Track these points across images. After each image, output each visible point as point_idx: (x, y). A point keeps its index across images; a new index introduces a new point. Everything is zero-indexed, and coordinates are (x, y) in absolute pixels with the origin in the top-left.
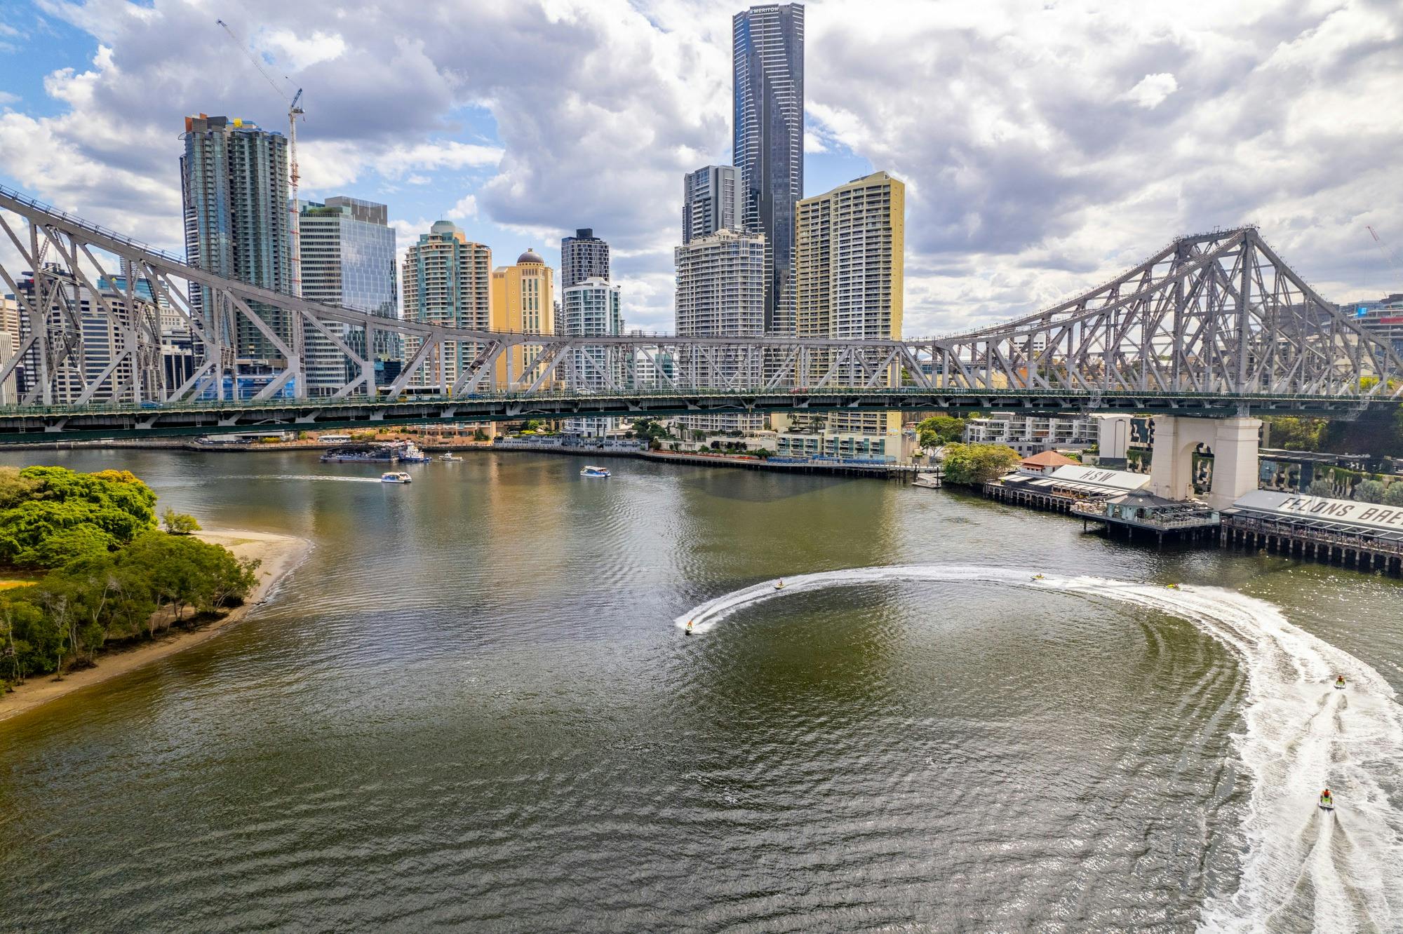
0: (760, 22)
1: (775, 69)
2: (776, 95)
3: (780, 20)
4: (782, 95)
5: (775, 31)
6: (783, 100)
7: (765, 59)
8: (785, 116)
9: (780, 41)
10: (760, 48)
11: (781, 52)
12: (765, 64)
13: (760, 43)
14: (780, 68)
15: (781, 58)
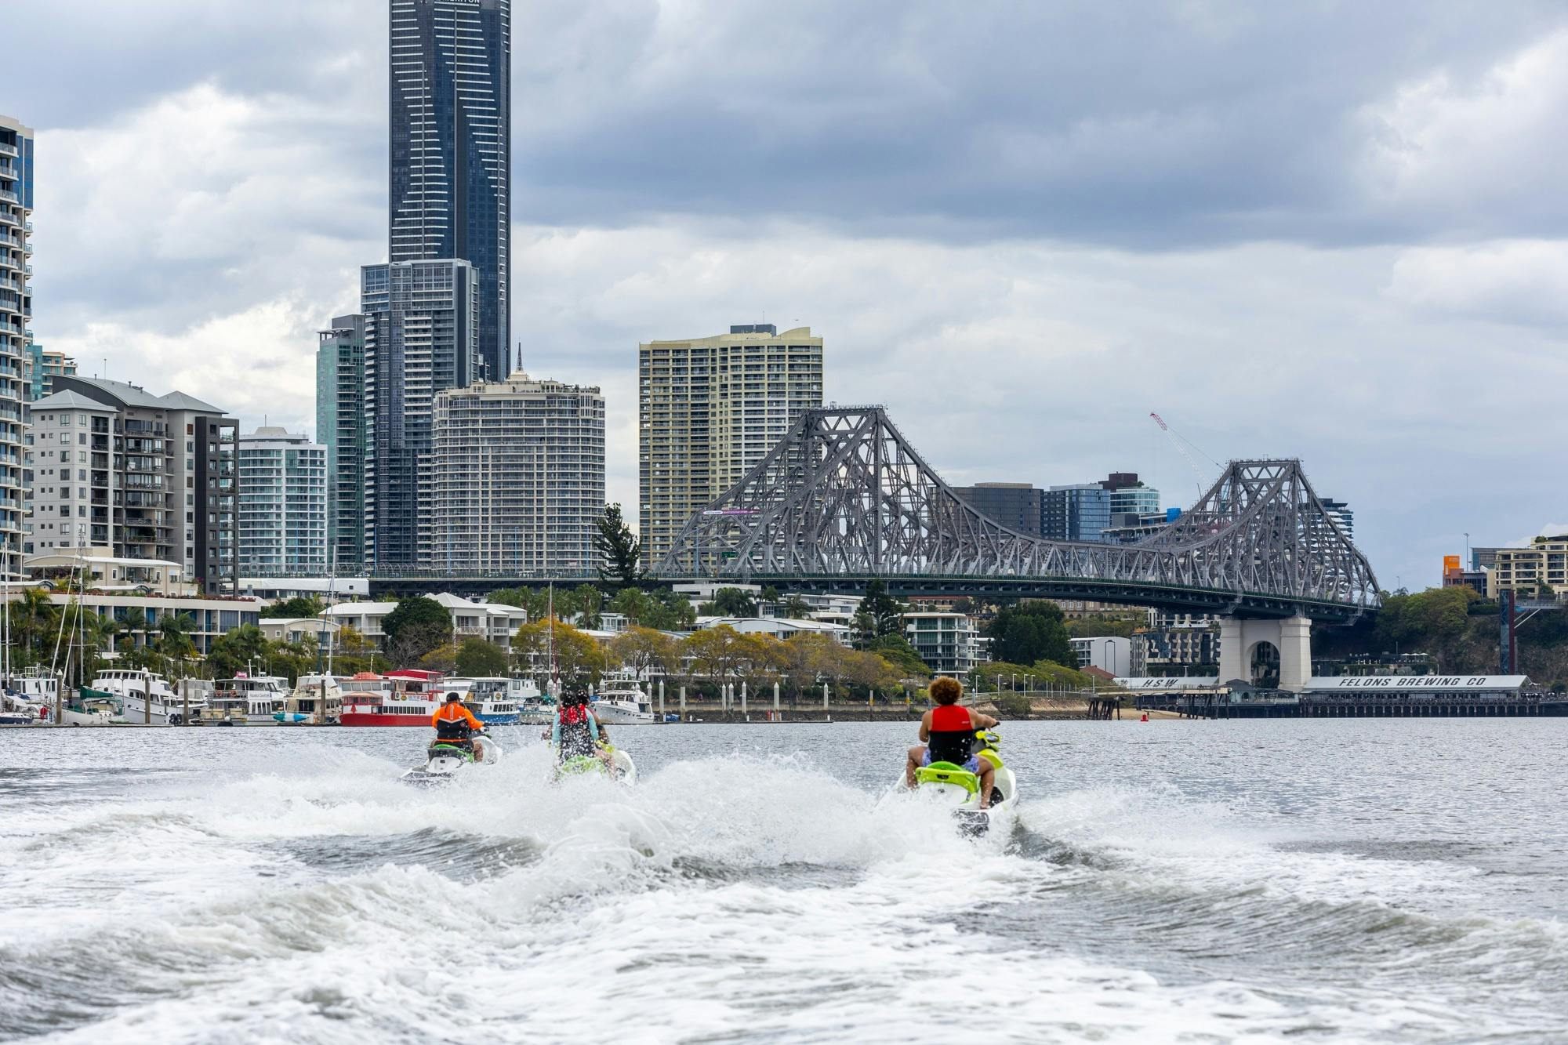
0: (451, 15)
1: (473, 94)
2: (476, 138)
3: (481, 17)
4: (483, 138)
5: (473, 34)
6: (486, 147)
7: (460, 76)
8: (490, 173)
9: (481, 52)
10: (452, 59)
11: (482, 69)
12: (460, 85)
13: (451, 50)
14: (482, 95)
15: (482, 78)
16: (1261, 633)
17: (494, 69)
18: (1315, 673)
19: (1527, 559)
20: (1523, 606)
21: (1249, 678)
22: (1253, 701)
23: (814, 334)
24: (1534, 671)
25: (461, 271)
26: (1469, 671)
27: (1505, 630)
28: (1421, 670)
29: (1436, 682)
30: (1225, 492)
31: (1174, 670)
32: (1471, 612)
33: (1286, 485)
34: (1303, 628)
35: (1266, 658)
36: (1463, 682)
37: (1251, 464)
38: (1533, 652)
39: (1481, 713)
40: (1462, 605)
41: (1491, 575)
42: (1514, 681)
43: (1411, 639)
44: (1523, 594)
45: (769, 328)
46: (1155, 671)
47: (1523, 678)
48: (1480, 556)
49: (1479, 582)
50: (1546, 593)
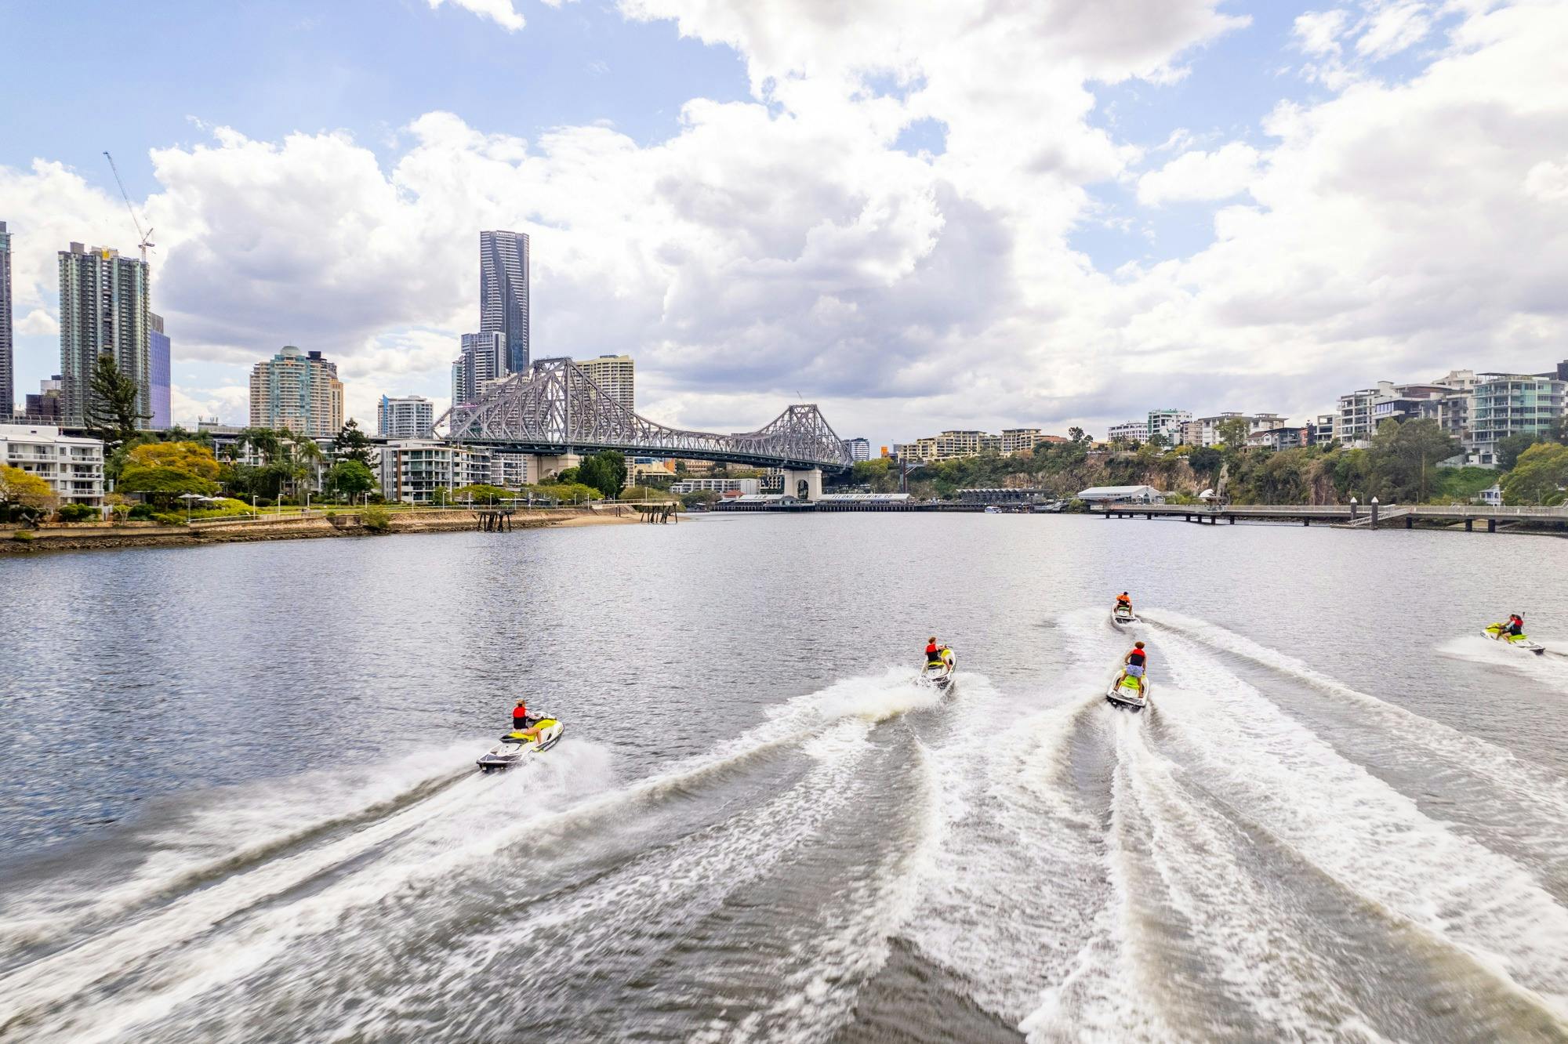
0: (503, 240)
1: (513, 272)
2: (514, 288)
3: (516, 242)
4: (517, 288)
5: (513, 248)
6: (518, 292)
7: (507, 264)
8: (520, 302)
9: (516, 255)
10: (504, 258)
11: (516, 262)
12: (507, 268)
13: (503, 254)
14: (517, 272)
15: (516, 265)
16: (801, 476)
17: (522, 262)
18: (824, 492)
19: (914, 448)
20: (909, 466)
21: (796, 496)
22: (796, 504)
23: (631, 358)
24: (913, 492)
25: (497, 336)
26: (888, 492)
27: (902, 476)
28: (868, 492)
29: (872, 496)
30: (787, 417)
31: (770, 492)
32: (889, 468)
33: (811, 415)
34: (818, 473)
35: (804, 487)
36: (883, 497)
37: (797, 406)
38: (913, 484)
39: (890, 510)
40: (885, 465)
41: (900, 455)
42: (904, 496)
43: (865, 480)
44: (911, 461)
45: (614, 356)
46: (763, 492)
47: (907, 495)
48: (896, 447)
49: (894, 457)
50: (920, 460)
